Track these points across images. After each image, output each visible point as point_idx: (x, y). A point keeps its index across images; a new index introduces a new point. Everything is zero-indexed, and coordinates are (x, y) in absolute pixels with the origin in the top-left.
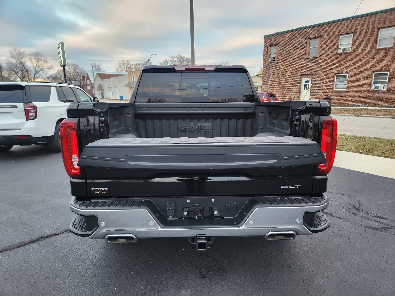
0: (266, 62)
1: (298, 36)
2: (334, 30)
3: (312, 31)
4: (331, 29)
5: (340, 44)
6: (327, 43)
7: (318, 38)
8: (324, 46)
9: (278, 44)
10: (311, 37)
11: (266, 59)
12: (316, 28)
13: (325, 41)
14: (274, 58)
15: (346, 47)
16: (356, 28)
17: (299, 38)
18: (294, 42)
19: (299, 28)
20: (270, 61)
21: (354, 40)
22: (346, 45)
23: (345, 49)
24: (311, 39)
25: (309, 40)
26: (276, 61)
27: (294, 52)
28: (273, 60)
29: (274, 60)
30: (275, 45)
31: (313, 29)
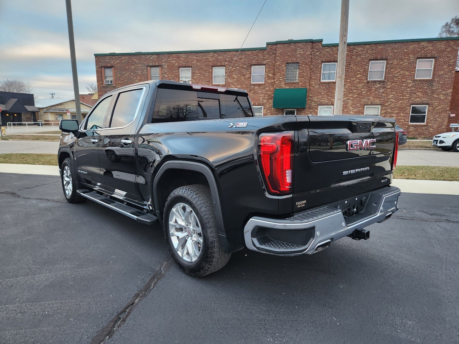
0: (102, 86)
1: (136, 61)
2: (174, 61)
3: (151, 58)
4: (170, 60)
5: (180, 76)
6: (168, 73)
7: (158, 66)
8: (166, 76)
9: (114, 67)
10: (151, 65)
11: (101, 82)
12: (155, 56)
13: (166, 71)
14: (111, 81)
15: (187, 80)
16: (193, 62)
17: (138, 64)
18: (133, 67)
19: (136, 53)
20: (106, 85)
21: (193, 73)
22: (186, 77)
23: (186, 81)
24: (151, 67)
26: (115, 86)
27: (135, 78)
28: (110, 84)
29: (111, 84)
30: (111, 67)
31: (153, 57)
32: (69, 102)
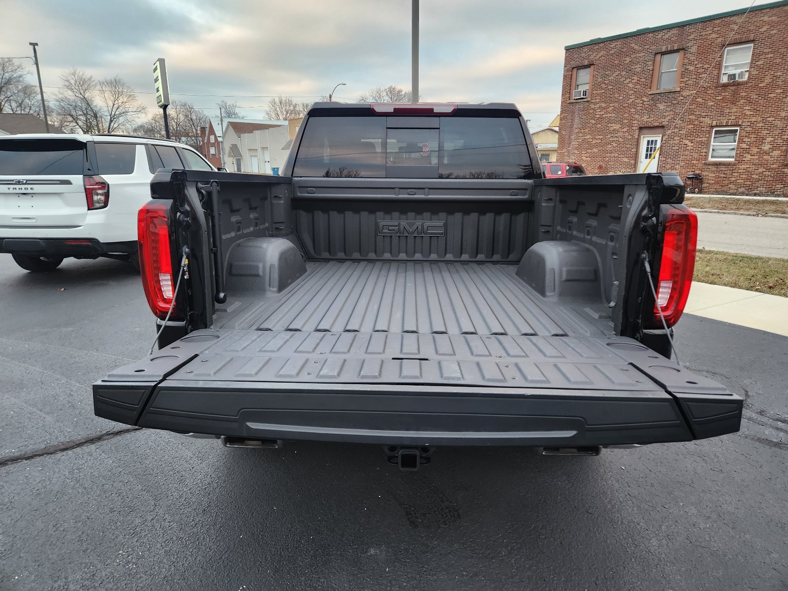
0: (568, 102)
1: (636, 47)
2: (714, 36)
3: (667, 36)
4: (707, 33)
5: (724, 64)
6: (696, 62)
7: (677, 51)
8: (691, 68)
9: (594, 64)
10: (664, 49)
11: (568, 95)
12: (675, 31)
13: (692, 58)
14: (585, 93)
15: (737, 72)
16: (760, 30)
17: (639, 52)
18: (628, 59)
19: (638, 31)
20: (576, 99)
21: (755, 57)
22: (737, 66)
23: (734, 75)
24: (663, 54)
25: (658, 56)
26: (589, 99)
27: (628, 81)
28: (582, 97)
29: (584, 97)
30: (588, 66)
31: (669, 34)
32: (541, 133)
